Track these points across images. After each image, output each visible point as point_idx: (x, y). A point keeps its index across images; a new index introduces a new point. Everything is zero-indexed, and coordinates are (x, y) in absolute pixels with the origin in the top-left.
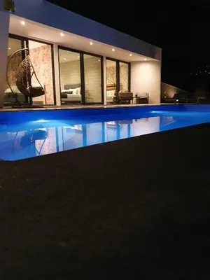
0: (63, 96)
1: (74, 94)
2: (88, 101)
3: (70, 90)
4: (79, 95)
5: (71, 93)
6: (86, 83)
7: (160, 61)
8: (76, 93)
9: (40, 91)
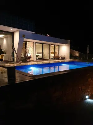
0: (37, 56)
1: (40, 56)
2: (45, 58)
3: (39, 54)
4: (42, 56)
5: (39, 55)
6: (44, 52)
7: (69, 45)
8: (41, 55)
9: (30, 57)
